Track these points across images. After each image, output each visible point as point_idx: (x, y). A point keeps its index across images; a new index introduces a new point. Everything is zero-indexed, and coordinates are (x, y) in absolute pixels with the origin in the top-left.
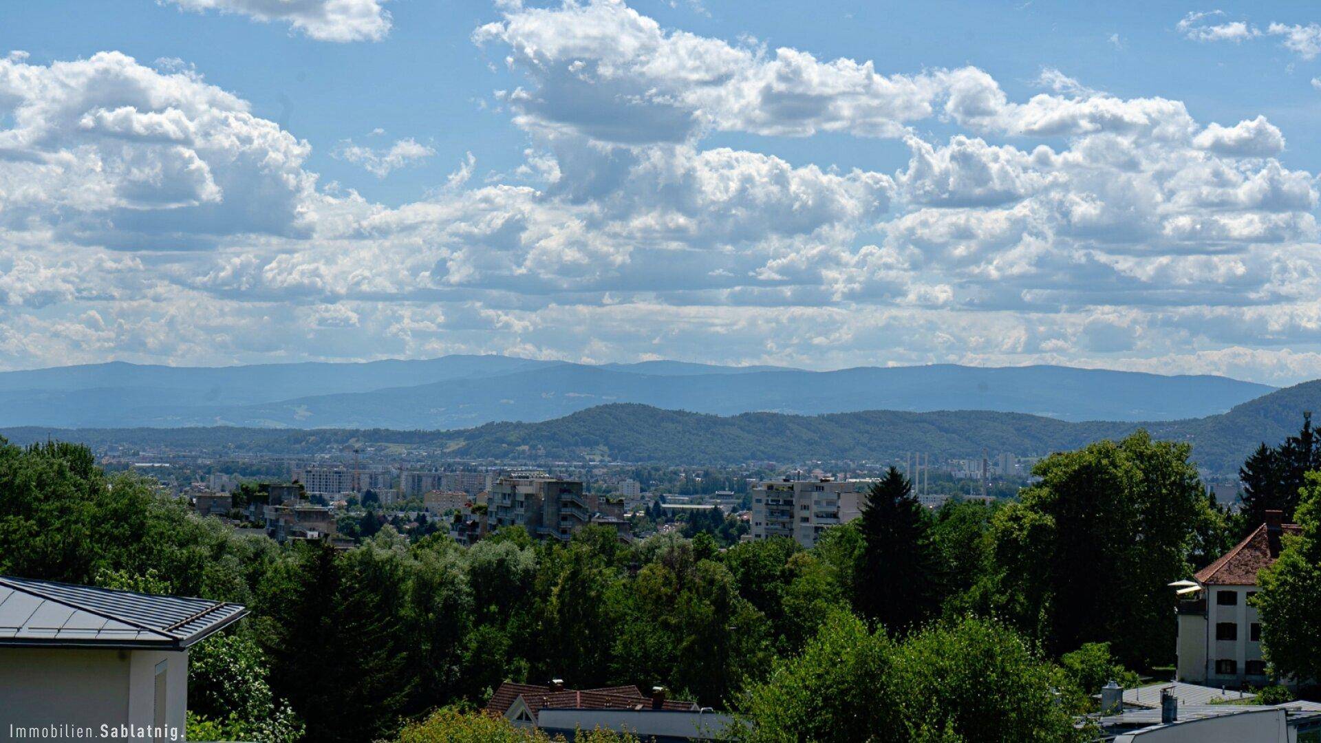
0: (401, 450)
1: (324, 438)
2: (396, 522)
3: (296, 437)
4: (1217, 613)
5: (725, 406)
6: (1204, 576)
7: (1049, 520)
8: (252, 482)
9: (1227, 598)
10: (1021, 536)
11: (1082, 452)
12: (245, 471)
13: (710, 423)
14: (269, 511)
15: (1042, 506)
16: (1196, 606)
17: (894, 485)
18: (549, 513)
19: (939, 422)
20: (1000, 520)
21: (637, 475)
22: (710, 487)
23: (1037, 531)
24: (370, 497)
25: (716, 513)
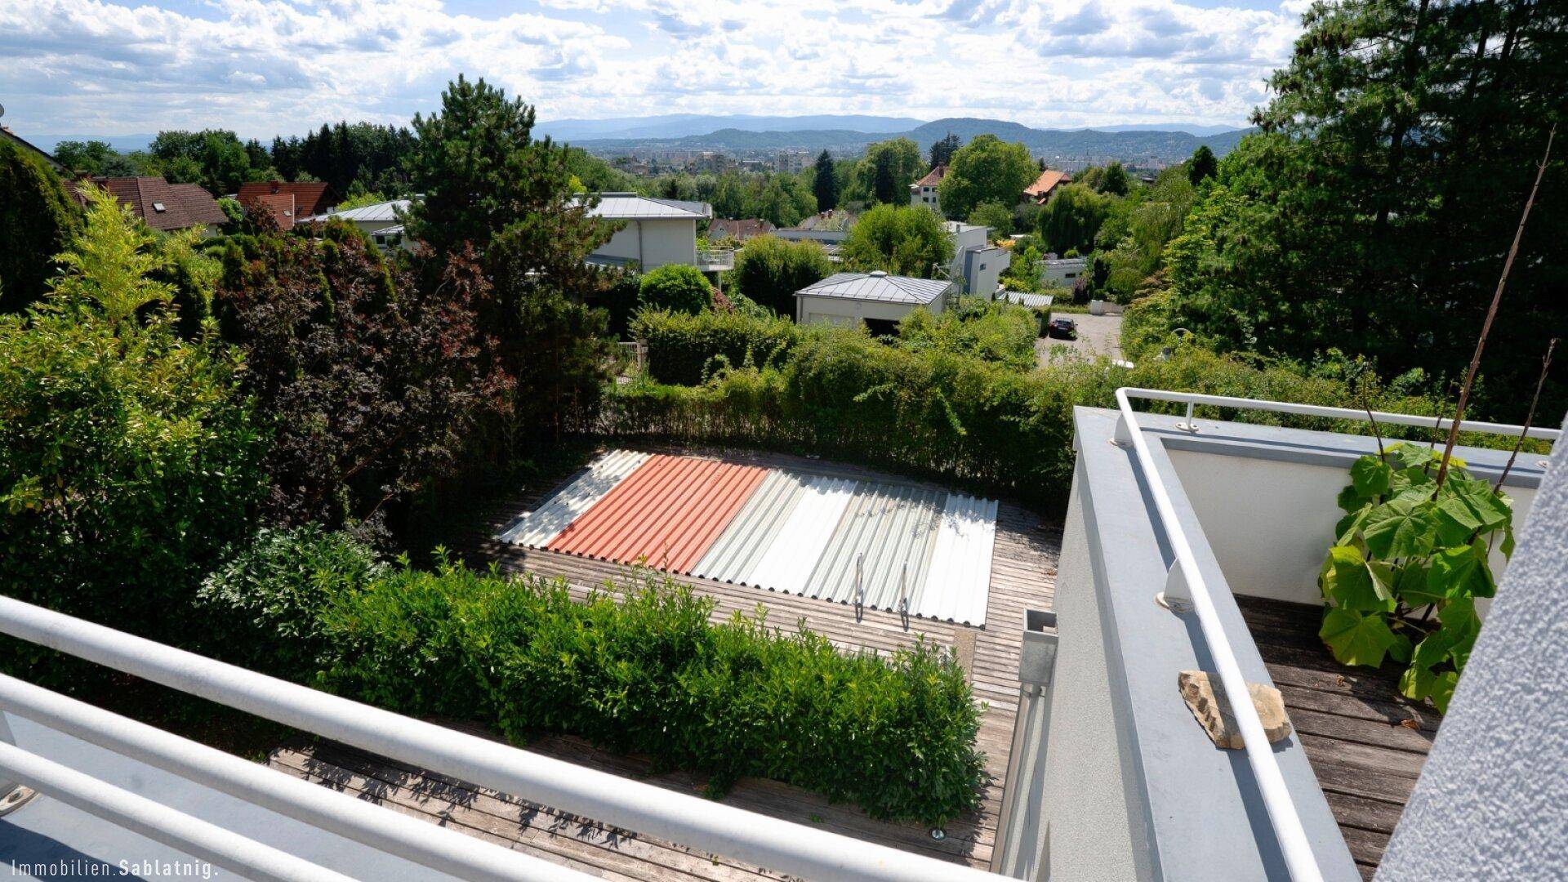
0: (661, 145)
1: (637, 142)
2: (663, 169)
3: (628, 142)
4: (923, 194)
5: (760, 129)
6: (920, 183)
7: (874, 166)
8: (621, 157)
9: (926, 190)
10: (865, 171)
11: (882, 144)
12: (614, 153)
13: (755, 135)
14: (626, 166)
15: (872, 161)
16: (917, 192)
17: (825, 155)
18: (714, 164)
19: (826, 134)
20: (859, 166)
21: (734, 152)
22: (757, 155)
23: (870, 169)
24: (654, 161)
25: (760, 164)
